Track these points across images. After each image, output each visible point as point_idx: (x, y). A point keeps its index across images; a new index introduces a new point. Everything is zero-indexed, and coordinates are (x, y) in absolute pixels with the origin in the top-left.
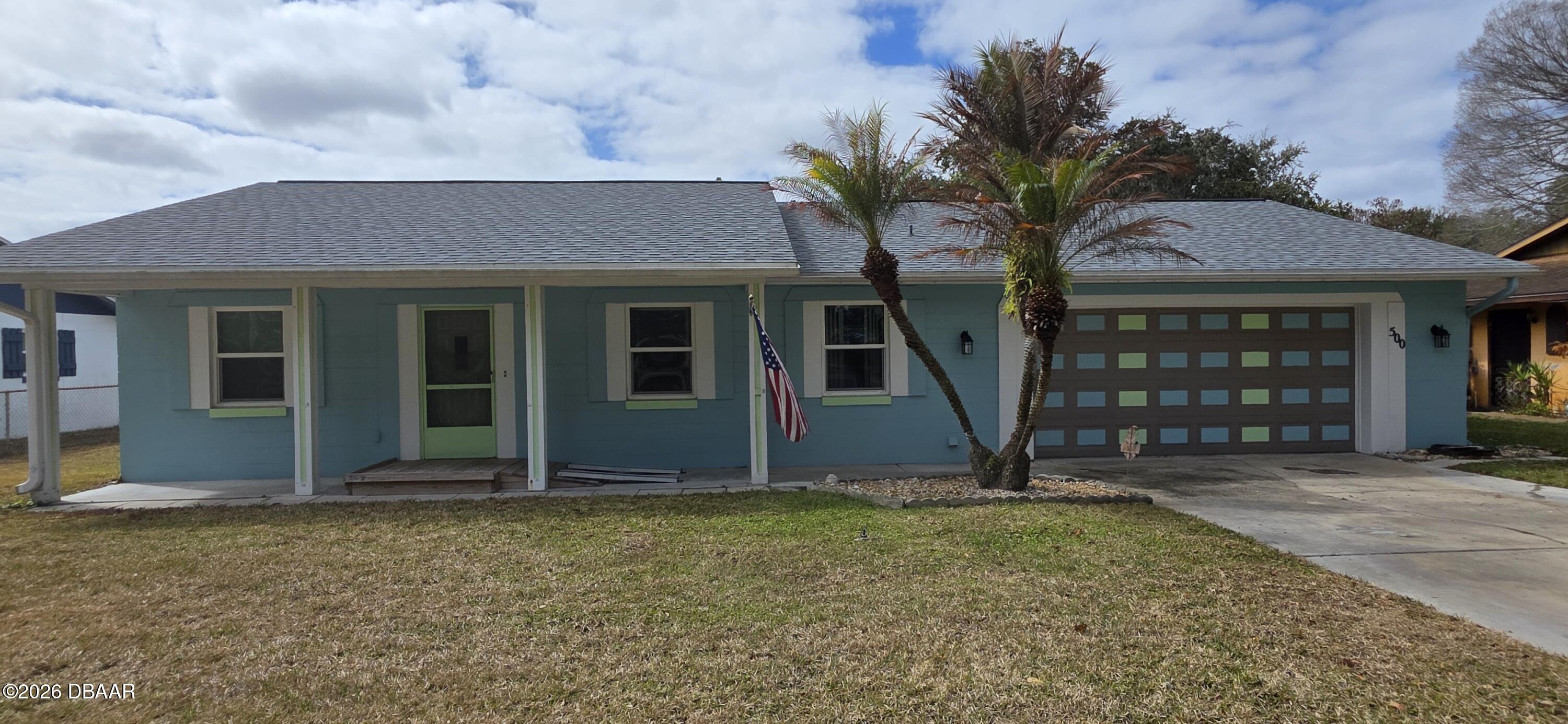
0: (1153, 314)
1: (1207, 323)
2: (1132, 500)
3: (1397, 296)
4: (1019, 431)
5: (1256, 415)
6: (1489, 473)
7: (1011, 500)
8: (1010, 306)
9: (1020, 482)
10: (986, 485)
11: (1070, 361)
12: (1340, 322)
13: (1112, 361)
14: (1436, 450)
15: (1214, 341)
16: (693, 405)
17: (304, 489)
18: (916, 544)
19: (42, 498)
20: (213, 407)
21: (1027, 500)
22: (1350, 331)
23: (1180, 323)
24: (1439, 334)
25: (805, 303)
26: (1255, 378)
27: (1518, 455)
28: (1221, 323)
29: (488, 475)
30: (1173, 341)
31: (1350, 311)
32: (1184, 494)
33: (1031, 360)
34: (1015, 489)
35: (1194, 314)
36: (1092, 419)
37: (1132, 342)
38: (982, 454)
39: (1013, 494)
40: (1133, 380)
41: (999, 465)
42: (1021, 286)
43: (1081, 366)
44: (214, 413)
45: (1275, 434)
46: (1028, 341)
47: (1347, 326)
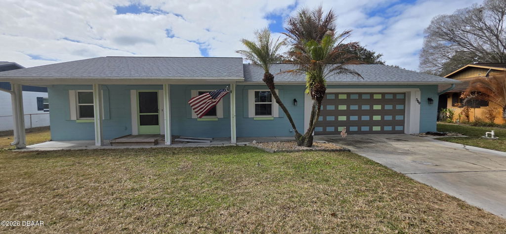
0: (348, 94)
1: (364, 97)
2: (344, 150)
3: (418, 89)
4: (310, 129)
5: (377, 123)
6: (447, 141)
7: (307, 150)
8: (307, 91)
9: (310, 145)
10: (300, 145)
11: (325, 107)
12: (402, 97)
13: (337, 107)
14: (428, 133)
15: (366, 102)
16: (217, 119)
17: (98, 144)
18: (275, 168)
19: (19, 146)
20: (77, 119)
21: (312, 150)
22: (404, 99)
23: (356, 97)
24: (430, 100)
25: (249, 90)
26: (377, 113)
27: (452, 135)
28: (368, 97)
29: (153, 140)
30: (354, 102)
31: (404, 94)
32: (360, 148)
33: (314, 107)
34: (308, 147)
35: (360, 94)
36: (330, 124)
37: (343, 102)
38: (299, 136)
39: (308, 148)
40: (342, 113)
41: (304, 139)
42: (311, 84)
43: (328, 109)
44: (78, 121)
45: (382, 128)
46: (313, 101)
47: (403, 98)
